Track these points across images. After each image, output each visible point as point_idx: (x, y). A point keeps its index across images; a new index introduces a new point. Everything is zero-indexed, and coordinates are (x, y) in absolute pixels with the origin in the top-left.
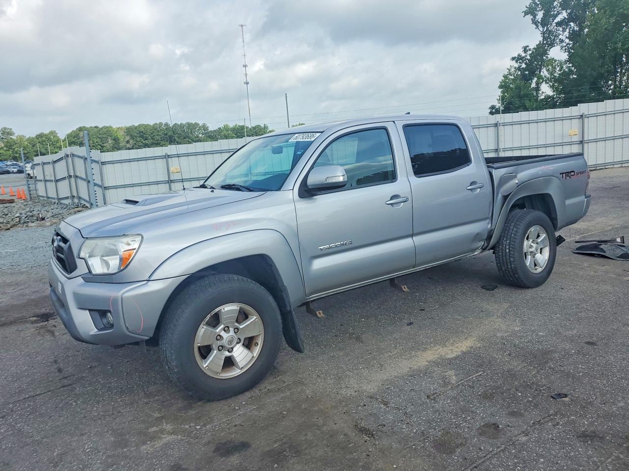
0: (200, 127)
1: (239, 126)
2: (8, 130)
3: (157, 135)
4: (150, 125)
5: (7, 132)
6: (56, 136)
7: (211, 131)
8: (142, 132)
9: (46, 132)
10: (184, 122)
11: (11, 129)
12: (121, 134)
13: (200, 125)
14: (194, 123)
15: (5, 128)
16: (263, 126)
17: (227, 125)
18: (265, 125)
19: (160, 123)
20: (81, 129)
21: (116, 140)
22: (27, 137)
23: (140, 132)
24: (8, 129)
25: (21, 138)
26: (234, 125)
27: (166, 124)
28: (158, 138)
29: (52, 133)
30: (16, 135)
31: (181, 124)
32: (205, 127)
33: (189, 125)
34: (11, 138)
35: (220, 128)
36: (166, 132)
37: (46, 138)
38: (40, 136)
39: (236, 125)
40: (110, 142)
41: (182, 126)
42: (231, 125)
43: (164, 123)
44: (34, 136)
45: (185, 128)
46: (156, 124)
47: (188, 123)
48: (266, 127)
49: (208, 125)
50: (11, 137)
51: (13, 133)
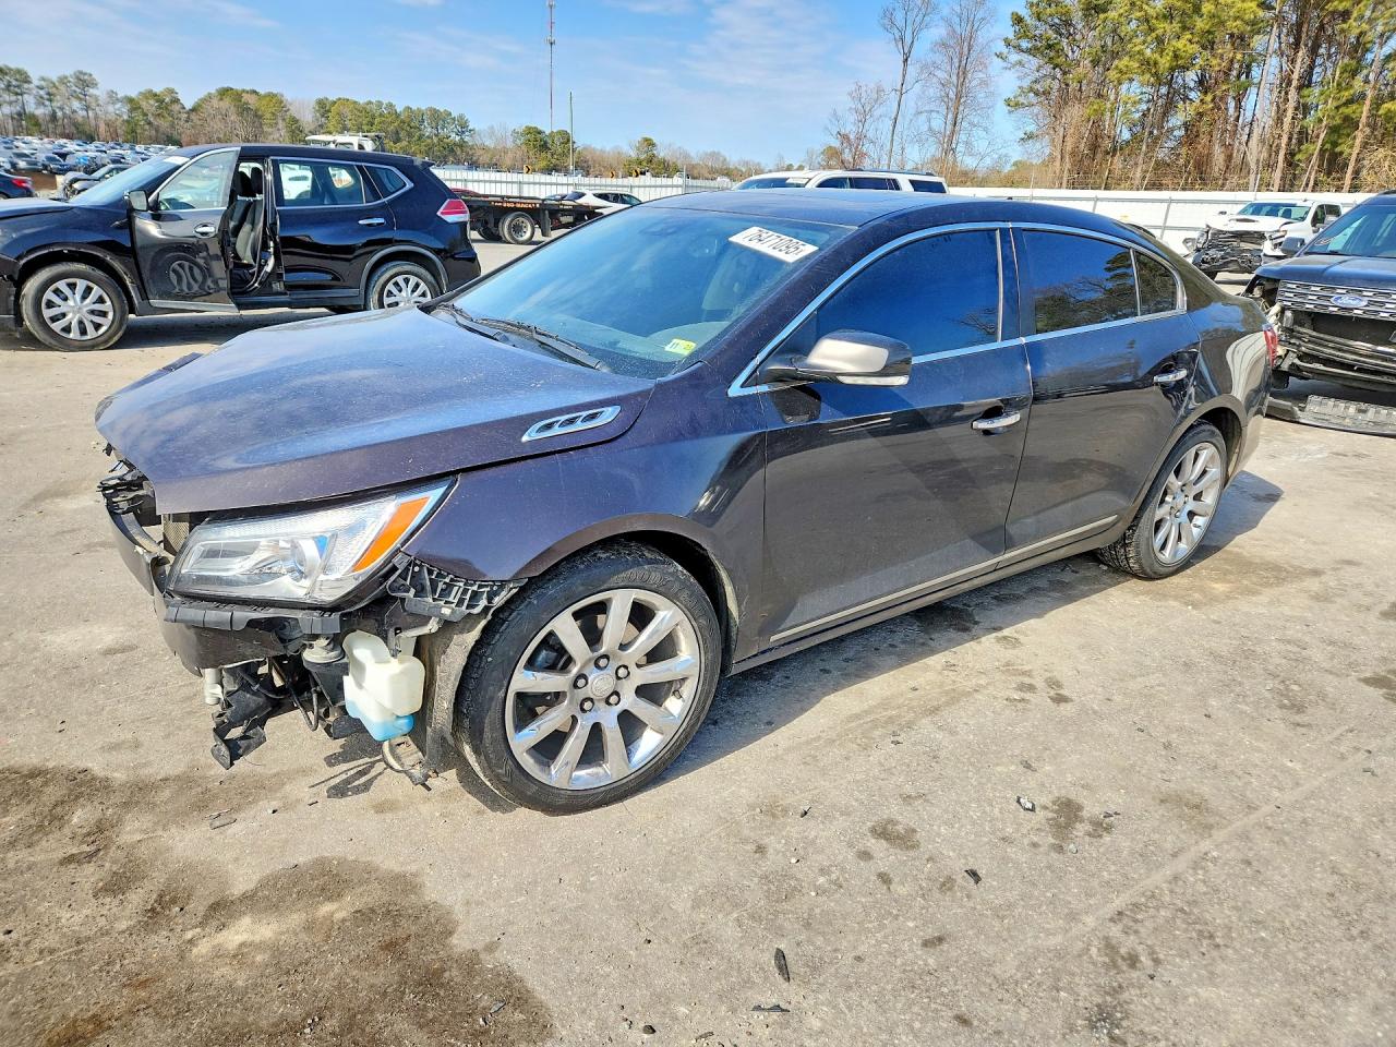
0: (454, 119)
2: (86, 77)
4: (359, 103)
5: (83, 80)
6: (177, 100)
9: (158, 89)
10: (424, 107)
11: (91, 75)
13: (455, 114)
14: (441, 110)
15: (81, 73)
19: (378, 101)
20: (224, 92)
22: (122, 93)
24: (86, 74)
25: (110, 93)
27: (390, 105)
29: (169, 92)
30: (103, 88)
31: (418, 109)
32: (462, 120)
33: (434, 113)
34: (94, 94)
36: (388, 120)
37: (160, 101)
38: (148, 95)
41: (419, 112)
44: (133, 94)
45: (426, 117)
46: (370, 103)
47: (431, 109)
49: (468, 116)
50: (92, 91)
51: (94, 85)
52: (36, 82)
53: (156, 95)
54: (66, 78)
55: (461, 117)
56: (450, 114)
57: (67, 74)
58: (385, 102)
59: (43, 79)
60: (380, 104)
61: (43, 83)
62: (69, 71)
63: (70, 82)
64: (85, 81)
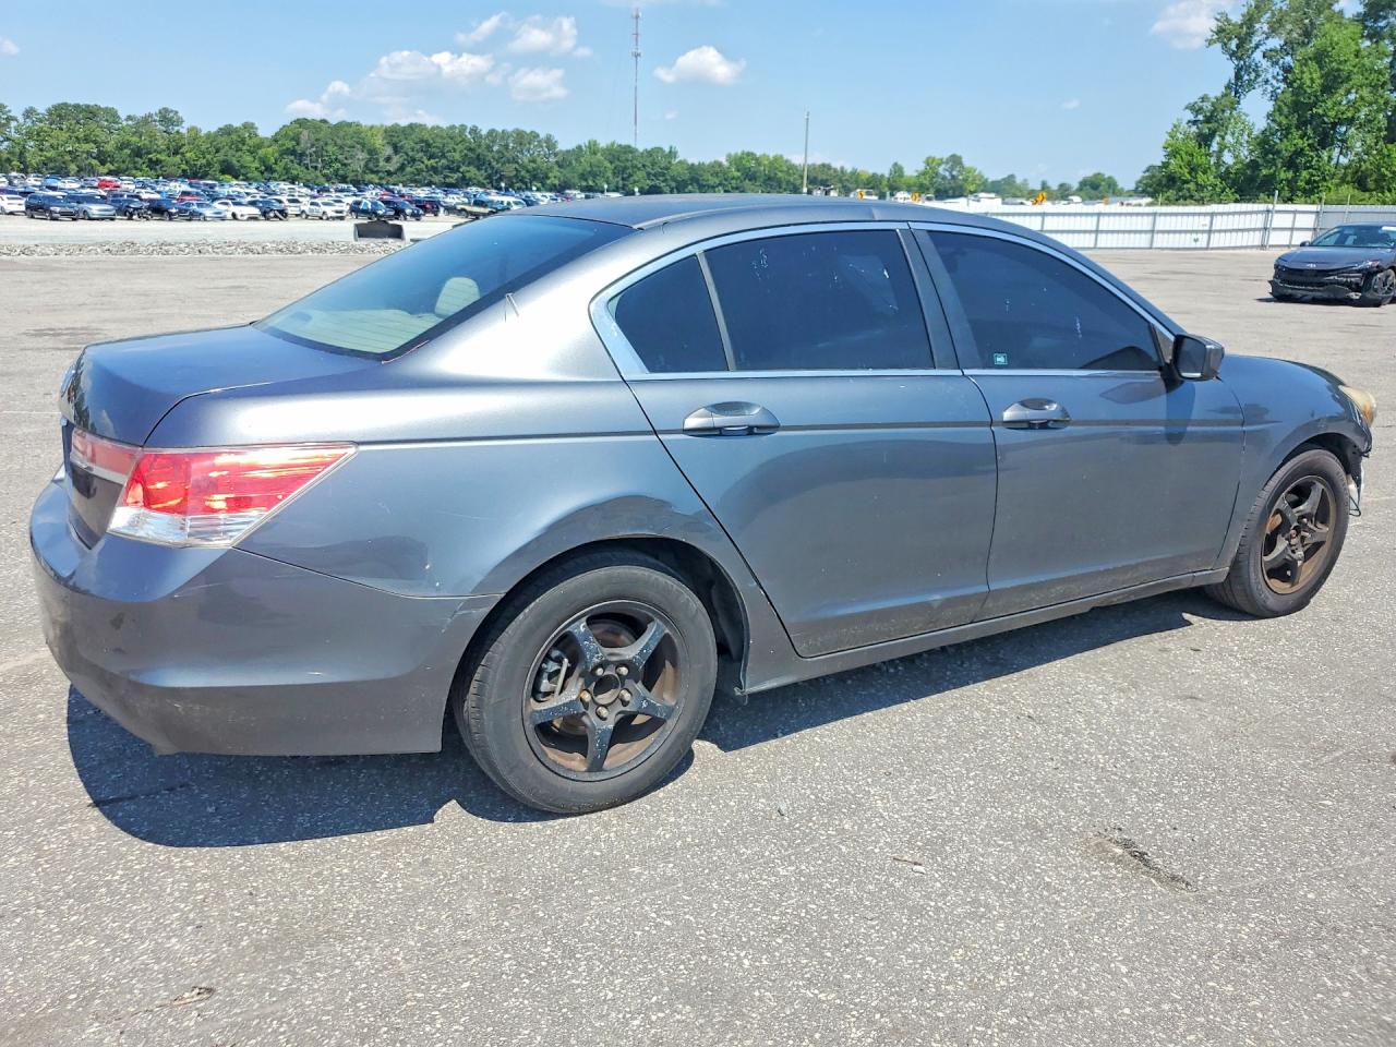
0: (539, 142)
1: (620, 145)
2: (171, 115)
3: (455, 151)
4: (442, 129)
5: (167, 118)
6: (256, 136)
7: (561, 151)
8: (426, 142)
9: (237, 124)
10: (510, 128)
11: (177, 112)
12: (379, 142)
13: (542, 136)
14: (528, 132)
15: (166, 110)
16: (667, 150)
17: (595, 143)
18: (671, 148)
19: (462, 126)
20: (301, 123)
21: (372, 152)
22: (204, 132)
23: (422, 141)
24: (172, 111)
25: (194, 131)
26: (609, 142)
27: (474, 130)
28: (457, 156)
29: (248, 127)
30: (186, 125)
31: (503, 131)
32: (550, 143)
33: (519, 135)
34: (178, 132)
35: (579, 147)
36: (473, 146)
37: (238, 136)
38: (227, 131)
39: (613, 144)
40: (360, 157)
41: (505, 136)
42: (603, 143)
43: (469, 125)
44: (214, 129)
45: (511, 139)
46: (453, 127)
47: (516, 131)
48: (672, 154)
49: (556, 137)
50: (176, 128)
51: (180, 122)
52: (125, 123)
53: (236, 130)
54: (150, 115)
55: (549, 138)
56: (538, 136)
57: (153, 112)
59: (129, 118)
61: (130, 122)
62: (154, 110)
63: (155, 121)
64: (170, 120)
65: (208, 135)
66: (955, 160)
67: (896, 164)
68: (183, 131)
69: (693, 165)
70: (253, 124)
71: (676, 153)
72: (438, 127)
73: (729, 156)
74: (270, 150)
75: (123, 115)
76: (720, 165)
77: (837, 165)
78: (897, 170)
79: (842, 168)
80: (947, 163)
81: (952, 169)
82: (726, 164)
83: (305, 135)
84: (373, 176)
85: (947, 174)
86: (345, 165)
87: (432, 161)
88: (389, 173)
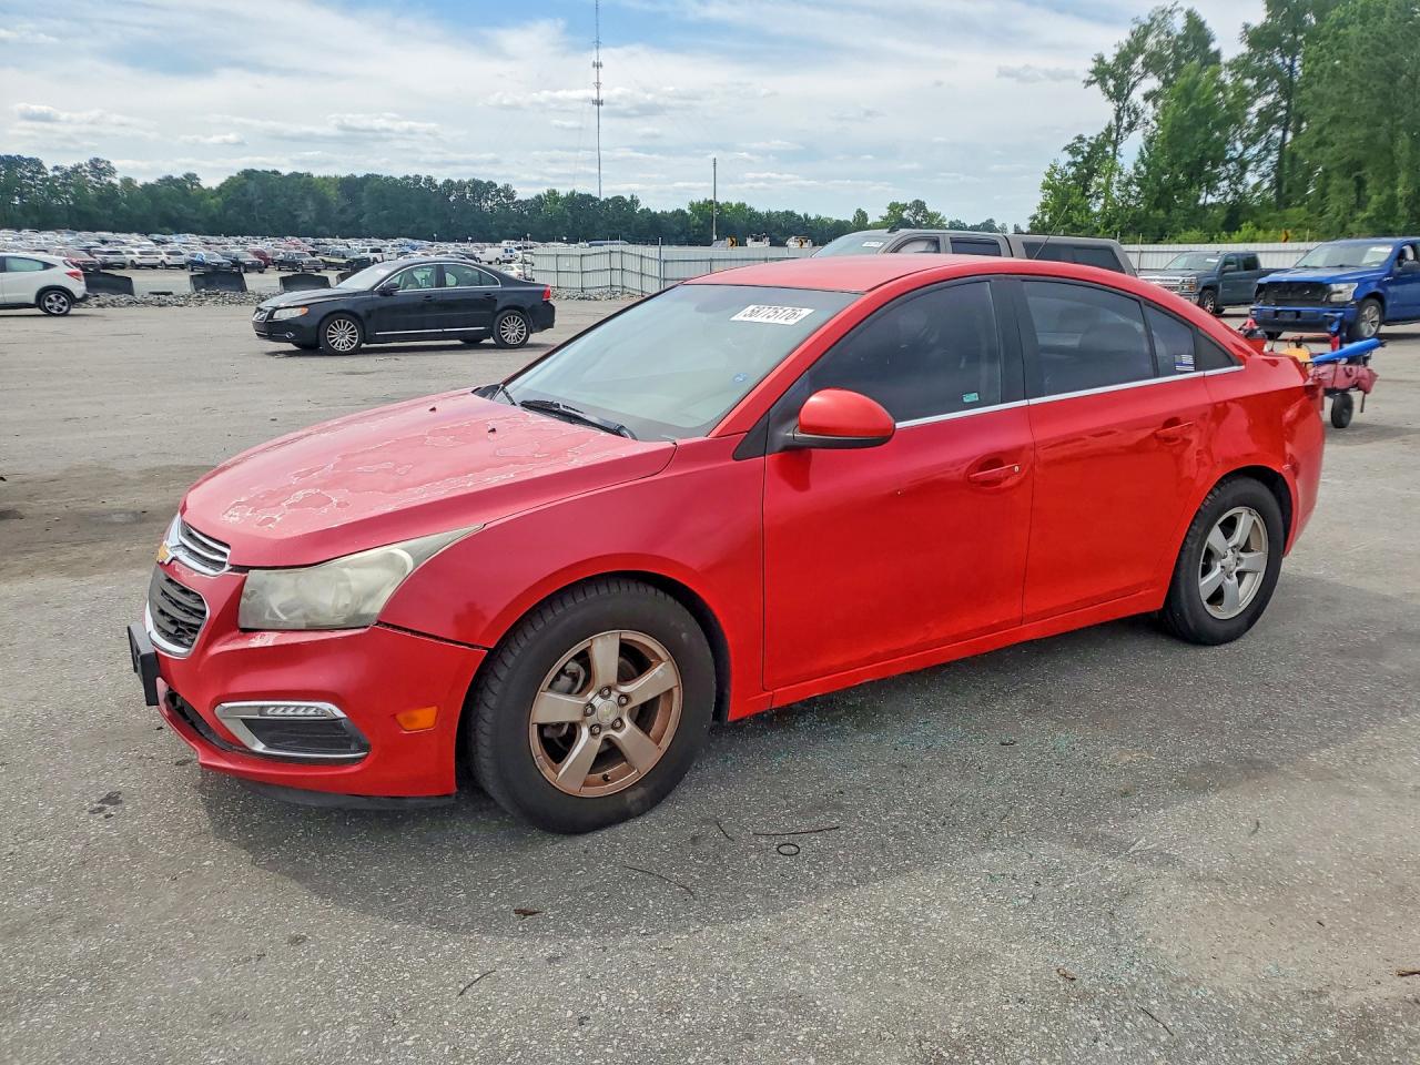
0: (498, 191)
1: (580, 195)
2: (103, 165)
4: (395, 180)
5: (99, 168)
6: (199, 186)
7: (519, 202)
9: (178, 175)
10: (466, 180)
11: (108, 162)
12: (332, 193)
13: (500, 185)
14: (485, 181)
15: (97, 160)
16: (628, 198)
17: (554, 191)
18: (632, 197)
19: (416, 176)
20: (249, 174)
21: (322, 203)
22: (140, 182)
23: (377, 193)
24: (103, 161)
25: (128, 182)
26: (569, 192)
27: (429, 180)
28: (412, 207)
29: (191, 177)
30: (120, 175)
31: (459, 181)
32: (510, 196)
33: (476, 185)
34: (110, 182)
35: (539, 197)
36: (428, 196)
37: (179, 187)
38: (169, 180)
39: (573, 193)
40: (310, 208)
41: (461, 186)
42: (563, 192)
44: (152, 180)
45: (467, 189)
46: (407, 178)
47: (470, 182)
48: (635, 202)
50: (108, 179)
51: (112, 172)
52: (51, 173)
53: (177, 180)
54: (81, 166)
55: (507, 187)
56: (496, 186)
57: (82, 162)
58: (424, 176)
59: (56, 168)
60: (417, 179)
61: (57, 173)
62: (84, 160)
63: (85, 171)
64: (101, 169)
65: (146, 186)
66: (919, 206)
67: (859, 211)
68: (116, 181)
69: (655, 213)
70: (195, 175)
71: (637, 202)
72: (391, 177)
73: (692, 204)
74: (213, 201)
75: (48, 165)
76: (683, 213)
77: (800, 212)
78: (862, 216)
79: (806, 216)
80: (910, 208)
81: (916, 214)
82: (688, 212)
83: (251, 185)
84: (324, 228)
85: (911, 219)
86: (296, 216)
87: (385, 212)
88: (344, 225)
